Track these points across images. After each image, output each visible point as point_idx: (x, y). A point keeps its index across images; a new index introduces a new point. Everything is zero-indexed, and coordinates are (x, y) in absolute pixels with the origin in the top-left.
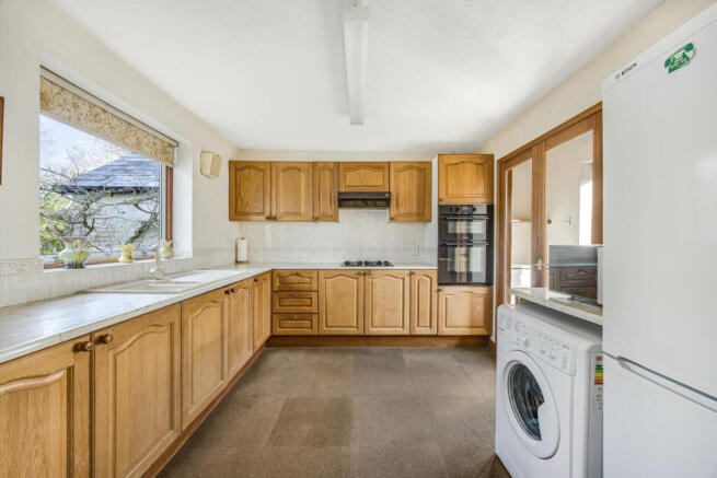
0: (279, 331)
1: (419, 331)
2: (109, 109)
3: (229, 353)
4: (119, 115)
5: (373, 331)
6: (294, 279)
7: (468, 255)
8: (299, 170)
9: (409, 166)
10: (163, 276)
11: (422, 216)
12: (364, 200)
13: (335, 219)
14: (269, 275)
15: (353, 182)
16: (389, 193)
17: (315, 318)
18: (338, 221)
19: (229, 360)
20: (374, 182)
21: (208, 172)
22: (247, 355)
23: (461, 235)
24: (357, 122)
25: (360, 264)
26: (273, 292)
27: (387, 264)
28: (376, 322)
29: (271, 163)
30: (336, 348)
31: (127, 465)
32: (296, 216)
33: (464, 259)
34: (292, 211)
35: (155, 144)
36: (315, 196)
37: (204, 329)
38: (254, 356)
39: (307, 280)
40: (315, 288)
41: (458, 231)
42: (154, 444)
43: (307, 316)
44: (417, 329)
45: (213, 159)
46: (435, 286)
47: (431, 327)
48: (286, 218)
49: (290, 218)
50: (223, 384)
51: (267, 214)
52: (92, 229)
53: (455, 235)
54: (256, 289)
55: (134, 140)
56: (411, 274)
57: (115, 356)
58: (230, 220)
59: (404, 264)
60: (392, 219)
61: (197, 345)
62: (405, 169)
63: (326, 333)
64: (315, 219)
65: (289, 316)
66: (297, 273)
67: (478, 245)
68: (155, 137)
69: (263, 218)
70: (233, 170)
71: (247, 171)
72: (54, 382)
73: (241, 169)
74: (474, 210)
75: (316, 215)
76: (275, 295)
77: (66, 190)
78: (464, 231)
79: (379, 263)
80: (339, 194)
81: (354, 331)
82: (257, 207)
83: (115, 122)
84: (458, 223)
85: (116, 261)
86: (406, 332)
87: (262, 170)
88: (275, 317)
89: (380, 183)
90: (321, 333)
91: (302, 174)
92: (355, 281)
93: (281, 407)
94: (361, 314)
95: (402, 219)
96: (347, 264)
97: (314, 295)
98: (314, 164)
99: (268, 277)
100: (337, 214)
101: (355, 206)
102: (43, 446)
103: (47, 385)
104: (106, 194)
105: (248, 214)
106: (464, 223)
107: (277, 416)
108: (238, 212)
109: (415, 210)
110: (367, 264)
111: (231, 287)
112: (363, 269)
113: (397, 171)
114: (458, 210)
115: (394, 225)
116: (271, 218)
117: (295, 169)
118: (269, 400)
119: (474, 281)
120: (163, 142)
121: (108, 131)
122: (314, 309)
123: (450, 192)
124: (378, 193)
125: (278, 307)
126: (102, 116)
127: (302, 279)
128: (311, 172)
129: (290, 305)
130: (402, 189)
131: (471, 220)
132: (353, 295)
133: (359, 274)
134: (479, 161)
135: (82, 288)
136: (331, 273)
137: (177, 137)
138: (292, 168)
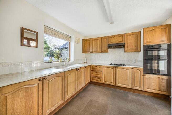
0: (92, 80)
1: (135, 88)
2: (58, 32)
3: (78, 85)
4: (60, 33)
5: (118, 85)
6: (96, 68)
7: (158, 63)
8: (98, 39)
9: (132, 34)
10: (66, 65)
11: (137, 50)
12: (116, 46)
13: (107, 52)
14: (90, 66)
15: (113, 41)
16: (124, 43)
17: (101, 78)
18: (108, 52)
19: (78, 86)
20: (120, 40)
21: (77, 42)
22: (83, 85)
23: (155, 56)
24: (112, 23)
25: (115, 64)
26: (91, 70)
27: (124, 65)
28: (119, 82)
29: (91, 39)
30: (107, 88)
31: (51, 106)
32: (97, 51)
33: (156, 65)
34: (96, 50)
35: (67, 38)
36: (102, 46)
37: (71, 78)
38: (85, 86)
39: (99, 68)
40: (101, 70)
41: (154, 54)
42: (58, 103)
43: (99, 78)
44: (134, 87)
45: (78, 39)
46: (142, 74)
47: (140, 87)
48: (94, 52)
49: (96, 52)
50: (76, 92)
51: (90, 51)
52: (62, 56)
53: (152, 56)
54: (86, 70)
55: (62, 37)
56: (132, 69)
57: (48, 82)
58: (83, 53)
59: (130, 65)
60: (125, 51)
61: (69, 82)
62: (130, 35)
63: (104, 83)
64: (102, 52)
65: (95, 77)
66: (97, 66)
67: (163, 60)
68: (66, 36)
69: (89, 52)
70: (83, 42)
71: (86, 41)
72: (35, 86)
73: (85, 41)
74: (160, 46)
75: (102, 51)
76: (91, 71)
77: (58, 49)
78: (156, 54)
79: (121, 65)
80: (108, 45)
81: (112, 84)
82: (88, 50)
83: (59, 34)
84: (154, 52)
85: (58, 62)
86: (130, 87)
87: (89, 41)
88: (91, 76)
89: (121, 40)
90: (103, 83)
91: (99, 40)
92: (113, 69)
93: (88, 101)
94: (114, 79)
95: (129, 51)
96: (111, 64)
97: (101, 72)
98: (102, 37)
99: (90, 67)
100: (108, 50)
101: (113, 48)
102: (32, 99)
103: (33, 87)
104: (64, 49)
105: (86, 51)
106: (156, 52)
107: (87, 103)
108: (84, 51)
109: (134, 48)
110: (117, 65)
111: (78, 69)
112: (115, 66)
113: (127, 36)
114: (152, 47)
115: (126, 53)
116: (91, 52)
117: (97, 39)
118: (86, 98)
119: (161, 73)
120: (68, 37)
121: (57, 36)
122: (101, 76)
123: (148, 40)
124: (120, 44)
125: (92, 74)
126: (56, 33)
127: (98, 68)
128: (101, 40)
129: (95, 74)
130: (129, 42)
131: (160, 50)
132: (112, 73)
133: (114, 67)
134: (163, 28)
135: (51, 67)
136: (106, 67)
137: (71, 36)
138: (96, 39)
